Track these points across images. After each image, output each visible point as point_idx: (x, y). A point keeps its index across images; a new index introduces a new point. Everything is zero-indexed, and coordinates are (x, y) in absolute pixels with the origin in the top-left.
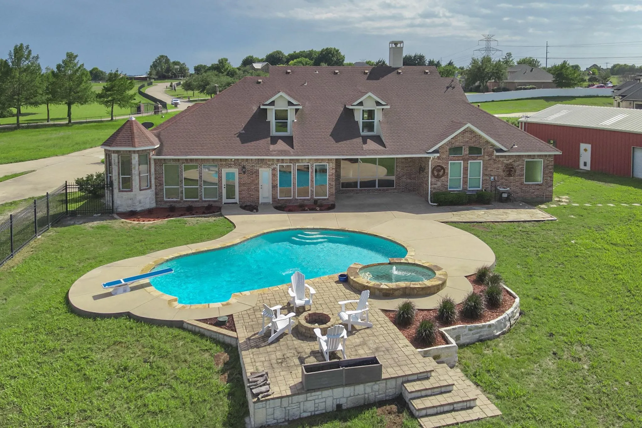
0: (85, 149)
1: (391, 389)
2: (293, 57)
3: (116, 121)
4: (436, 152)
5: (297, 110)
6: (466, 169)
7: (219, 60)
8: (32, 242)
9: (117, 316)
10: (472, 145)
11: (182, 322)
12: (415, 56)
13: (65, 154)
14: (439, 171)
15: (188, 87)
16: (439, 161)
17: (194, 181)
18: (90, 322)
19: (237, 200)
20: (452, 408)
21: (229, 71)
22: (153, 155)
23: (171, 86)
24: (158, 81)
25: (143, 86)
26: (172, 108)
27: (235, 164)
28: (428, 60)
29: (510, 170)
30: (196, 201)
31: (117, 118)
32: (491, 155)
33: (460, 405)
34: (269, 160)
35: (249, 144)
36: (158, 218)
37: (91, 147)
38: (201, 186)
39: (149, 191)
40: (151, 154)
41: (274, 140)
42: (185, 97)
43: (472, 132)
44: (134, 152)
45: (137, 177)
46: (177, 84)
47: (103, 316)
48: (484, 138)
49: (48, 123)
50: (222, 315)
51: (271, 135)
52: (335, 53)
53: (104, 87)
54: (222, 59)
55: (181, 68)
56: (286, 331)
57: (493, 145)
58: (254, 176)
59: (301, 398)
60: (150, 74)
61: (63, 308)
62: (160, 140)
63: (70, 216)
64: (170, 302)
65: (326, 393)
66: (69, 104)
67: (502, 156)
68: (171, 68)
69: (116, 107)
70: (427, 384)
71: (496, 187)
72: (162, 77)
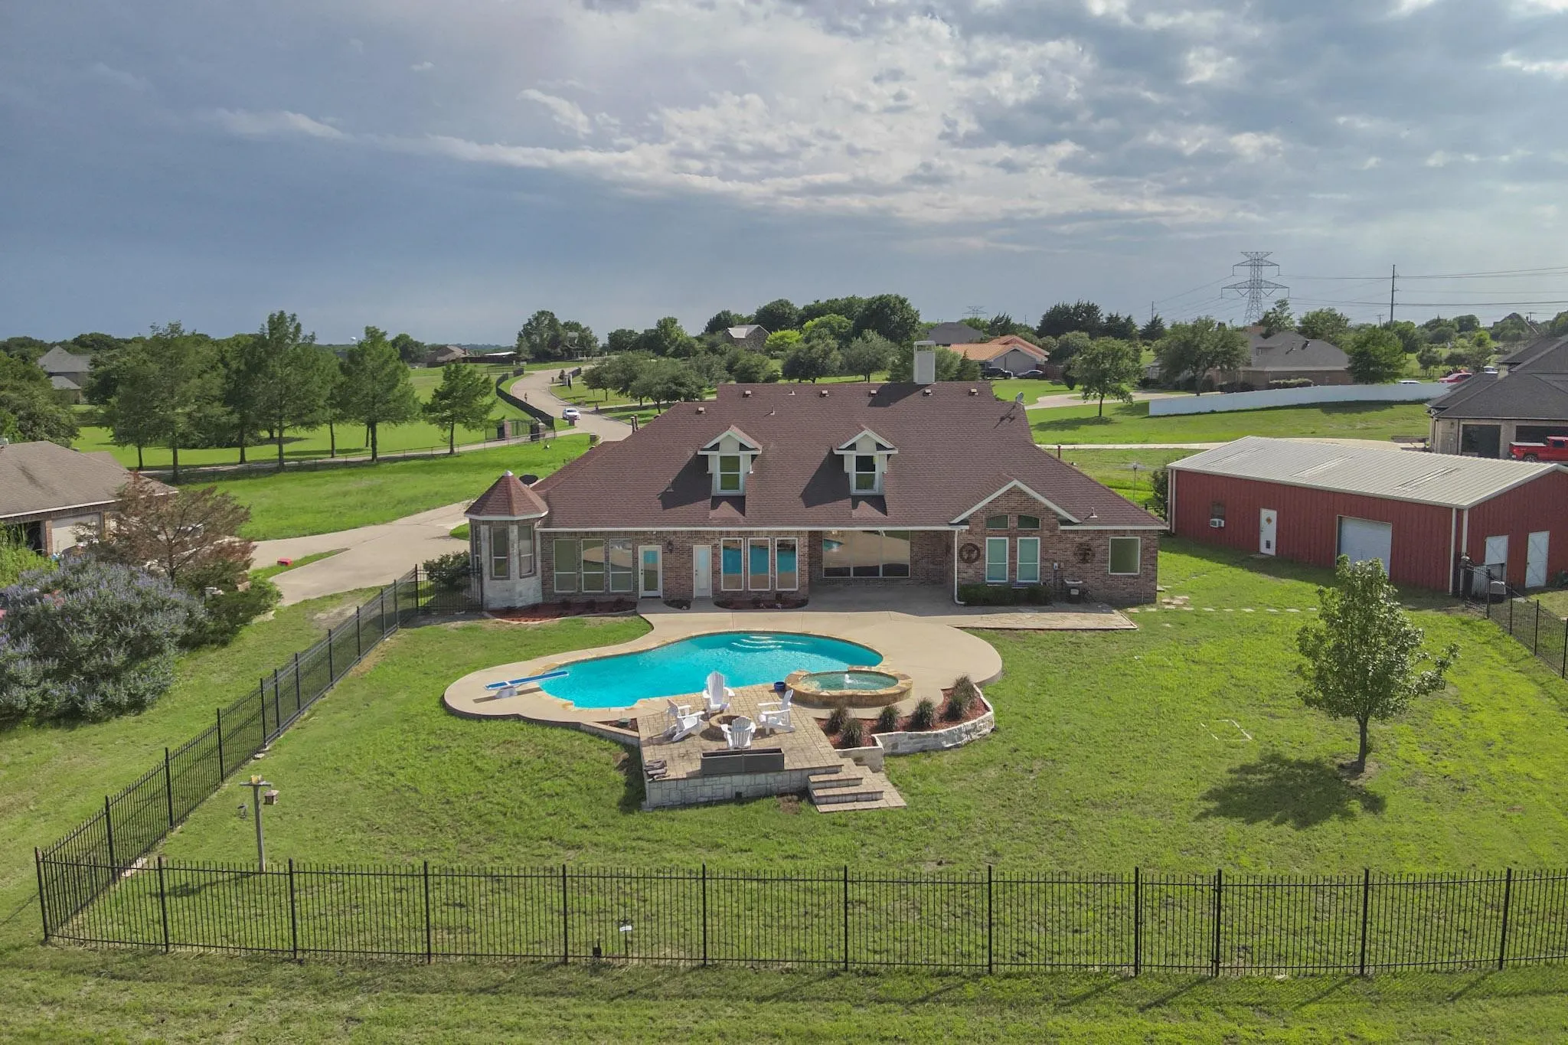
0: (418, 511)
1: (795, 781)
2: (812, 312)
3: (459, 455)
4: (963, 522)
5: (754, 457)
6: (1013, 550)
7: (659, 322)
8: (380, 645)
9: (504, 718)
10: (1023, 513)
11: (578, 724)
12: (1078, 307)
13: (387, 521)
14: (972, 553)
15: (595, 380)
16: (970, 537)
17: (598, 565)
18: (475, 724)
19: (660, 592)
20: (857, 798)
21: (680, 345)
22: (539, 527)
23: (561, 377)
24: (537, 365)
25: (504, 378)
26: (564, 427)
27: (657, 539)
28: (1106, 315)
29: (1085, 553)
30: (600, 594)
31: (462, 449)
32: (1053, 529)
33: (864, 796)
34: (708, 532)
35: (679, 508)
36: (546, 617)
37: (428, 509)
38: (607, 571)
39: (533, 578)
40: (536, 525)
41: (716, 501)
42: (588, 402)
43: (1022, 493)
44: (512, 522)
45: (517, 559)
46: (573, 373)
47: (488, 718)
48: (1041, 504)
49: (333, 460)
50: (627, 717)
51: (713, 494)
52: (898, 306)
53: (436, 390)
54: (665, 319)
55: (582, 339)
56: (693, 732)
57: (1056, 514)
58: (685, 556)
59: (698, 782)
60: (519, 350)
61: (441, 711)
62: (549, 504)
63: (422, 614)
64: (564, 706)
65: (724, 779)
66: (372, 425)
67: (1071, 531)
68: (560, 339)
69: (459, 428)
70: (834, 777)
71: (1062, 579)
72: (543, 355)
